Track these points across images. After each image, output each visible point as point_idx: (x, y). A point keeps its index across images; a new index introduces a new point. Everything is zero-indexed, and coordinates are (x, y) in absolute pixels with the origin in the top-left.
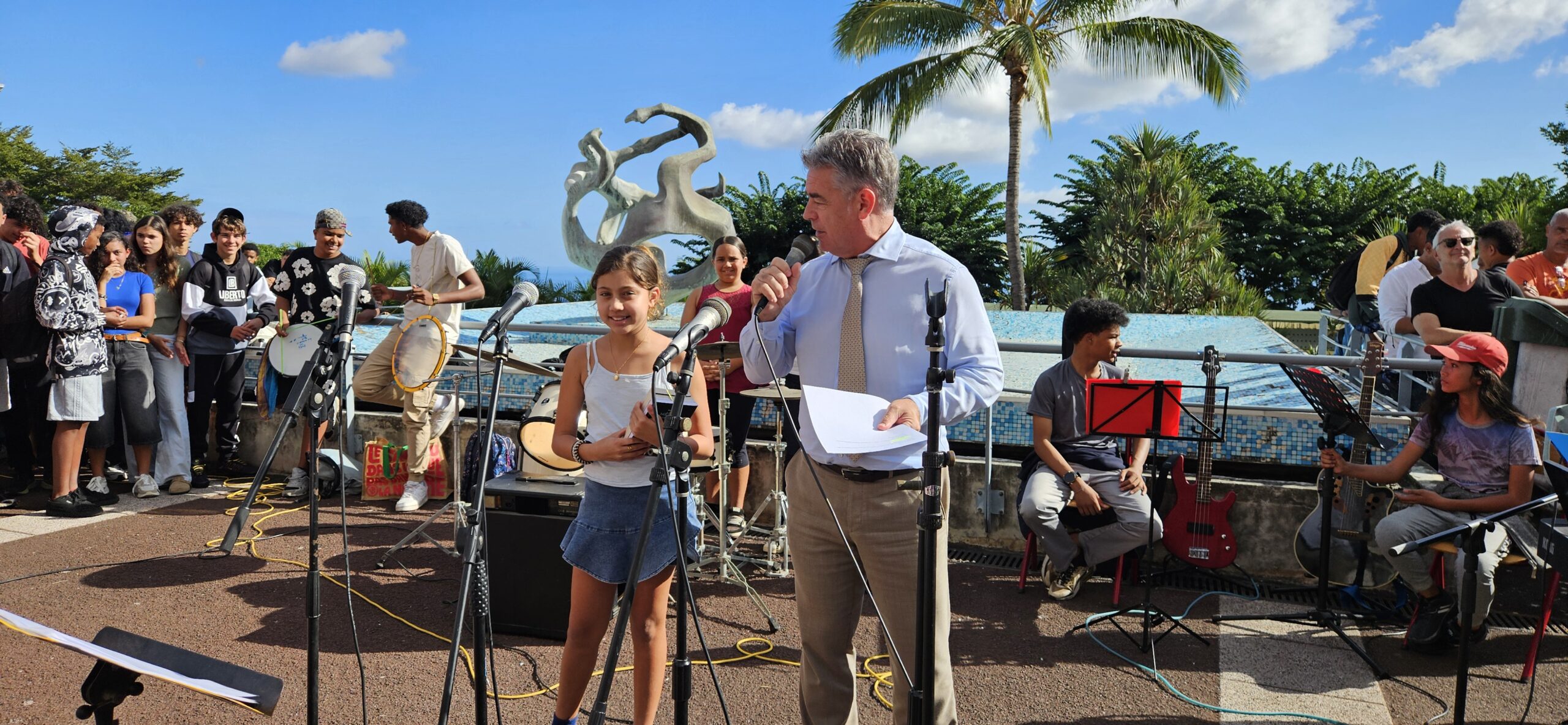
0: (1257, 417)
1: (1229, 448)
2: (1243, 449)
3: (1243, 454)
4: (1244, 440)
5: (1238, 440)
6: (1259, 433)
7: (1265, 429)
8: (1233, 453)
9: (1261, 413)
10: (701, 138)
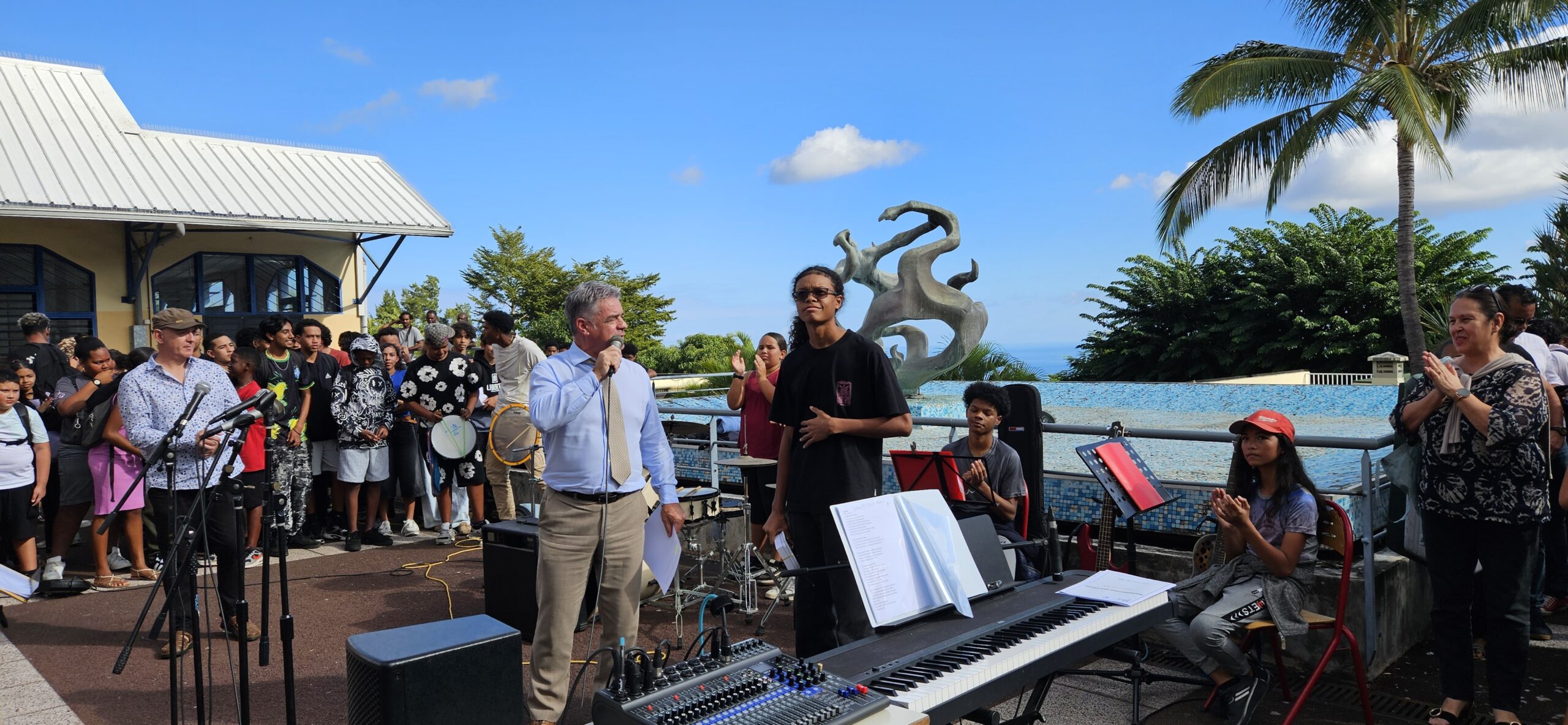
0: (1195, 491)
1: (1169, 521)
2: (1182, 522)
3: (1182, 527)
4: (1183, 514)
5: (1178, 513)
6: (1196, 507)
7: (1201, 502)
8: (1173, 526)
9: (1198, 488)
10: (948, 229)
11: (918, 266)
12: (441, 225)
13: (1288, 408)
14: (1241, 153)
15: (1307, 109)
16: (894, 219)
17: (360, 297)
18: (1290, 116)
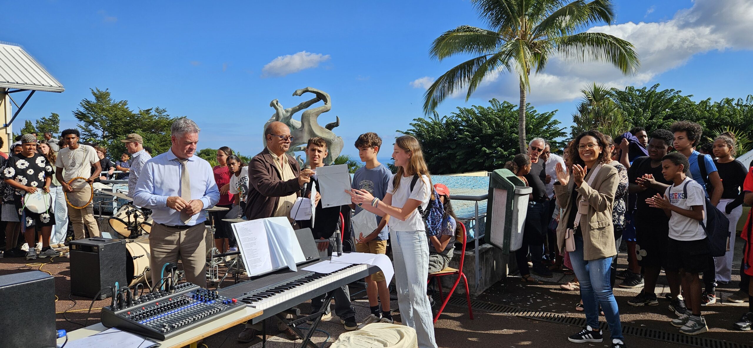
10: (325, 101)
11: (311, 118)
12: (56, 86)
13: (470, 186)
14: (458, 74)
15: (485, 56)
16: (300, 95)
17: (8, 123)
18: (478, 59)
